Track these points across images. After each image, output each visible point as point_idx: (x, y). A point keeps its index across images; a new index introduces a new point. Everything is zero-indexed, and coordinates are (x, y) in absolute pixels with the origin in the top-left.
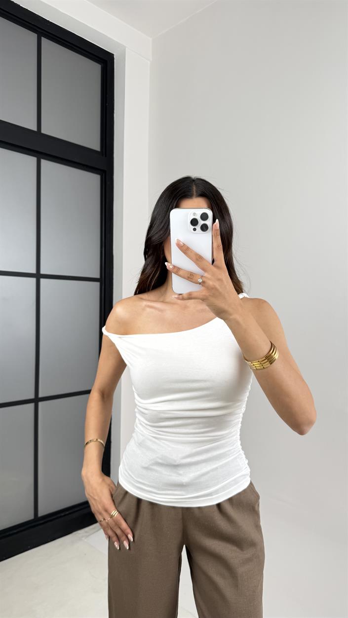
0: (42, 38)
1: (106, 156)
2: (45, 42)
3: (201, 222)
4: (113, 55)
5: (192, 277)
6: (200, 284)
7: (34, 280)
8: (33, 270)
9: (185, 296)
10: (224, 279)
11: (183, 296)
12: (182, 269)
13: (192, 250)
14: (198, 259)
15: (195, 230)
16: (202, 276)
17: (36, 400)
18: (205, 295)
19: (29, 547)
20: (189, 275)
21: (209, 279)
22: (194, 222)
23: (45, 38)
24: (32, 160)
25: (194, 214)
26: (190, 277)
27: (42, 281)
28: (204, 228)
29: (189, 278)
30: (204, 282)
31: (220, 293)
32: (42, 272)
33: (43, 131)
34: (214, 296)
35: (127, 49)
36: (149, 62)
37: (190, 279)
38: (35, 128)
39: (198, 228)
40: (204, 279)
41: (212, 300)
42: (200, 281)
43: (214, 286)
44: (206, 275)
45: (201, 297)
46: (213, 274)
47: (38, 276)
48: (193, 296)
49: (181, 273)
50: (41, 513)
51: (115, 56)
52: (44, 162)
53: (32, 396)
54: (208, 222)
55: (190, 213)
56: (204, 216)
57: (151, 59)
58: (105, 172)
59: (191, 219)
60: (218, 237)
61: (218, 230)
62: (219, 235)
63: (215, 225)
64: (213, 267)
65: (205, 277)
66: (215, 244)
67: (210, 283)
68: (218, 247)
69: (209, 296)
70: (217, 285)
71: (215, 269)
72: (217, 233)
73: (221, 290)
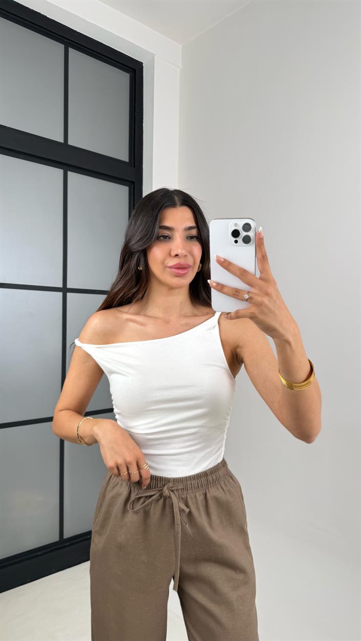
0: (70, 48)
1: (134, 167)
2: (72, 52)
3: (243, 234)
4: (142, 63)
5: (237, 294)
6: (247, 300)
7: (60, 294)
8: (60, 285)
9: (233, 315)
11: (231, 315)
12: (226, 286)
13: (235, 265)
15: (236, 242)
16: (249, 292)
19: (54, 570)
20: (234, 292)
21: (256, 294)
22: (236, 234)
24: (59, 172)
25: (236, 225)
26: (236, 294)
27: (69, 294)
28: (247, 240)
29: (234, 294)
30: (250, 298)
32: (69, 286)
33: (70, 143)
35: (155, 56)
36: (179, 70)
37: (235, 296)
38: (61, 140)
39: (240, 239)
40: (251, 295)
42: (246, 296)
44: (252, 290)
45: (248, 315)
46: (261, 289)
47: (65, 290)
48: (240, 314)
49: (225, 290)
50: (67, 535)
51: (144, 65)
52: (70, 173)
54: (251, 234)
55: (231, 224)
56: (247, 227)
57: (181, 67)
58: (133, 183)
59: (232, 230)
60: (262, 246)
61: (262, 239)
62: (263, 244)
63: (259, 234)
64: (260, 281)
65: (252, 293)
66: (259, 255)
67: (258, 299)
68: (262, 258)
69: (257, 314)
70: (266, 300)
71: (262, 283)
72: (261, 243)
73: (271, 306)
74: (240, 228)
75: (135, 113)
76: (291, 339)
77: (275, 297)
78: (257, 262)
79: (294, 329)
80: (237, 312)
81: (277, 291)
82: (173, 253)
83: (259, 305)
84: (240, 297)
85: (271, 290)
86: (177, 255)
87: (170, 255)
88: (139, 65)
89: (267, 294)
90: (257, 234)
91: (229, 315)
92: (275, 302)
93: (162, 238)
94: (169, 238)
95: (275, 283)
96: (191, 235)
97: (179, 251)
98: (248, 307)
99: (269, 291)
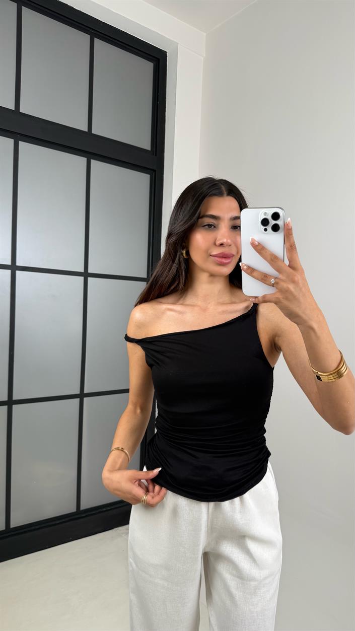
0: (95, 39)
2: (98, 42)
3: (272, 222)
4: (166, 52)
5: (266, 279)
6: (273, 285)
7: (82, 278)
8: (81, 269)
9: (260, 299)
10: (300, 282)
11: (258, 299)
12: (256, 270)
13: (267, 250)
14: (273, 259)
15: (266, 230)
16: (277, 278)
17: (81, 396)
18: (277, 298)
19: (71, 538)
20: (263, 277)
21: (283, 281)
22: (265, 222)
23: (98, 38)
24: (83, 161)
25: (265, 214)
26: (264, 278)
27: (90, 279)
28: (276, 228)
29: (262, 279)
30: (276, 283)
31: (294, 297)
32: (90, 271)
33: (94, 132)
34: (287, 299)
35: (179, 45)
36: (202, 58)
37: (263, 281)
38: (85, 129)
39: (269, 228)
41: (285, 303)
42: (273, 281)
43: (288, 288)
44: (280, 276)
45: (274, 300)
46: (288, 276)
47: (86, 275)
48: (267, 299)
49: (255, 274)
50: (83, 507)
51: (168, 54)
52: (93, 162)
53: (78, 392)
54: (279, 222)
55: (261, 213)
56: (276, 216)
57: (205, 55)
58: (155, 171)
59: (262, 219)
60: (291, 236)
61: (291, 229)
62: (292, 234)
64: (289, 268)
65: (279, 279)
66: (288, 244)
67: (284, 285)
68: (291, 247)
69: (282, 299)
70: (291, 287)
71: (291, 270)
72: (289, 233)
73: (296, 293)
74: (269, 217)
75: (157, 102)
76: (315, 326)
77: (301, 285)
78: (285, 249)
79: (317, 316)
80: (264, 297)
81: (304, 280)
82: (218, 243)
83: (285, 292)
84: (267, 283)
85: (298, 277)
86: (222, 244)
87: (215, 244)
88: (163, 54)
89: (293, 282)
90: (286, 224)
91: (257, 299)
92: (301, 290)
93: (207, 227)
94: (215, 227)
95: (303, 272)
96: (236, 225)
97: (224, 241)
98: (274, 292)
99: (296, 279)
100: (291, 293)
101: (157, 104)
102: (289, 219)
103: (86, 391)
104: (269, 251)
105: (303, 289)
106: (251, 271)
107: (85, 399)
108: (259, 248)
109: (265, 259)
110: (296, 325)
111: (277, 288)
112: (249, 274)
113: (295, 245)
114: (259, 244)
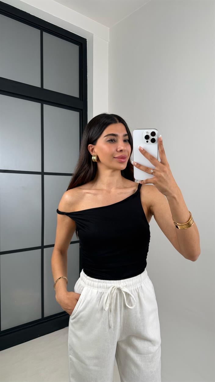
0: (44, 32)
1: (82, 101)
2: (45, 34)
3: (151, 137)
4: (86, 39)
6: (152, 174)
8: (40, 170)
10: (167, 171)
12: (142, 165)
14: (151, 159)
15: (147, 142)
16: (154, 169)
17: (42, 247)
18: (155, 181)
21: (158, 171)
22: (147, 137)
23: (45, 32)
24: (38, 105)
25: (147, 132)
26: (146, 170)
27: (45, 176)
28: (153, 141)
30: (154, 172)
31: (164, 180)
32: (45, 171)
33: (44, 88)
34: (160, 181)
35: (94, 35)
36: (108, 43)
38: (40, 86)
39: (149, 141)
41: (159, 183)
42: (152, 171)
43: (161, 175)
44: (156, 168)
45: (153, 182)
46: (160, 168)
47: (43, 173)
49: (141, 167)
52: (45, 106)
53: (40, 245)
54: (155, 137)
55: (144, 132)
56: (153, 134)
57: (109, 41)
58: (82, 110)
59: (145, 135)
60: (162, 145)
61: (162, 141)
63: (160, 139)
66: (160, 150)
67: (159, 173)
68: (162, 151)
69: (157, 181)
70: (162, 174)
71: (162, 165)
72: (161, 143)
73: (165, 178)
74: (149, 134)
75: (82, 69)
77: (168, 173)
78: (158, 153)
80: (147, 180)
81: (169, 170)
82: (119, 150)
83: (159, 177)
84: (148, 172)
85: (166, 169)
86: (121, 151)
87: (117, 151)
88: (84, 41)
89: (164, 171)
90: (159, 138)
92: (168, 176)
93: (110, 141)
94: (115, 141)
95: (168, 166)
97: (122, 148)
98: (152, 177)
99: (165, 170)
100: (162, 177)
101: (82, 70)
102: (161, 135)
103: (45, 245)
104: (149, 154)
105: (169, 176)
106: (139, 166)
107: (45, 249)
108: (143, 152)
109: (147, 158)
110: (165, 196)
111: (154, 175)
112: (138, 168)
113: (164, 150)
114: (144, 149)
